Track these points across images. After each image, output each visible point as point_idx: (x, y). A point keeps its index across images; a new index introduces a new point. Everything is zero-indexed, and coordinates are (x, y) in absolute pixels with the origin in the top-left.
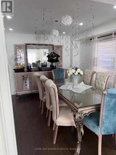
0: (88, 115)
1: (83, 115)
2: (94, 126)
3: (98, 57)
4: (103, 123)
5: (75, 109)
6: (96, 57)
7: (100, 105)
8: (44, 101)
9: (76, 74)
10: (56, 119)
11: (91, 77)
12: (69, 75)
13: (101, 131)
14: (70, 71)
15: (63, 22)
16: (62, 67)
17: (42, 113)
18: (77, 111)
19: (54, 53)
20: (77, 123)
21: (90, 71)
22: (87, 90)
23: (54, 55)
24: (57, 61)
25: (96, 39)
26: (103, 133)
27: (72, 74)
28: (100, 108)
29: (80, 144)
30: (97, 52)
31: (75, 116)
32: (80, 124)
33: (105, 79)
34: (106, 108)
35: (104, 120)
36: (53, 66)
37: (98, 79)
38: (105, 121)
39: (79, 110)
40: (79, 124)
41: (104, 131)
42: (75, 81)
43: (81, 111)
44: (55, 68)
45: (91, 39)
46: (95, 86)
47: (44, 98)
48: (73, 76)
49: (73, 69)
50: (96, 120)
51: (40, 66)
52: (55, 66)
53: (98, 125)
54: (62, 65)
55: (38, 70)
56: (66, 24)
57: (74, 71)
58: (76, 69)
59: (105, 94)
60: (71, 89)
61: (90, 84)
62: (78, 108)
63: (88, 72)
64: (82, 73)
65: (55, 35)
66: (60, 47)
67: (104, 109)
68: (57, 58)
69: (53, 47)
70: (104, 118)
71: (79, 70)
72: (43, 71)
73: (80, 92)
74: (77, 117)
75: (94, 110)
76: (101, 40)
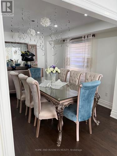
0: (67, 106)
1: (63, 106)
2: (72, 115)
3: (70, 57)
4: (80, 111)
5: (57, 102)
6: (69, 57)
7: (77, 97)
8: (22, 100)
9: (54, 72)
10: (39, 113)
11: (65, 75)
12: (48, 73)
13: (78, 119)
14: (48, 69)
15: (41, 24)
16: (37, 66)
17: (20, 112)
18: (59, 104)
19: (28, 51)
20: (59, 114)
21: (65, 70)
22: (64, 86)
23: (28, 54)
24: (32, 60)
25: (69, 41)
26: (80, 120)
27: (50, 72)
28: (77, 99)
29: (61, 133)
30: (70, 52)
31: (57, 108)
32: (62, 114)
33: (78, 76)
34: (82, 98)
35: (80, 108)
36: (28, 65)
37: (72, 76)
38: (81, 110)
39: (61, 102)
40: (60, 114)
41: (81, 118)
42: (53, 79)
43: (62, 103)
44: (31, 67)
45: (64, 41)
46: (70, 82)
47: (23, 96)
48: (51, 74)
49: (51, 67)
50: (74, 111)
51: (14, 65)
52: (30, 65)
53: (76, 114)
54: (37, 64)
55: (12, 69)
56: (44, 26)
57: (52, 69)
58: (54, 68)
59: (81, 87)
60: (50, 86)
61: (65, 81)
62: (59, 101)
63: (63, 71)
64: (59, 71)
65: (32, 35)
66: (34, 46)
67: (80, 99)
68: (32, 57)
69: (27, 46)
70: (80, 107)
71: (56, 69)
72: (17, 70)
73: (58, 88)
74: (59, 109)
75: (72, 101)
76: (73, 42)
